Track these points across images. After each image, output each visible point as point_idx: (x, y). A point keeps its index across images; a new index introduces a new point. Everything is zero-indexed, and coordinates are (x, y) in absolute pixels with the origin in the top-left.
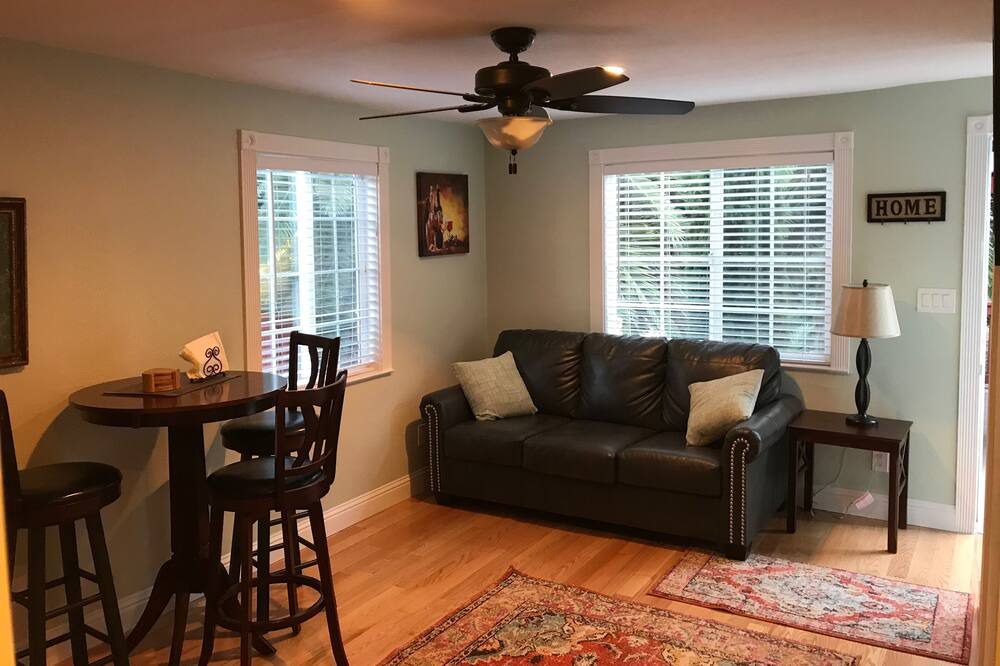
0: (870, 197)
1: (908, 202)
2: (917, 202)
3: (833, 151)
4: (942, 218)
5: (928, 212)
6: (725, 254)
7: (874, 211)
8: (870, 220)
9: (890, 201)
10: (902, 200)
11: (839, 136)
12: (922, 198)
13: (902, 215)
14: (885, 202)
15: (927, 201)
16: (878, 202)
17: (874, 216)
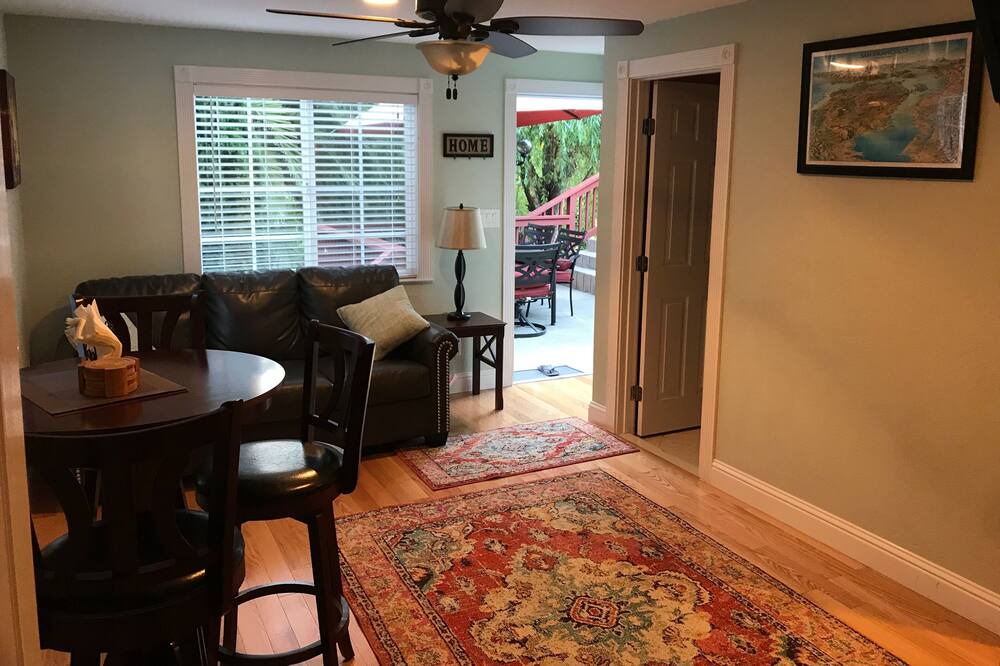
0: (445, 136)
1: (470, 141)
2: (476, 142)
3: (417, 94)
4: (491, 155)
5: (482, 150)
6: (318, 183)
7: (448, 149)
8: (445, 155)
9: (459, 139)
10: (466, 139)
11: (423, 81)
12: (479, 139)
13: (467, 152)
14: (456, 141)
15: (482, 141)
16: (451, 141)
17: (448, 152)
